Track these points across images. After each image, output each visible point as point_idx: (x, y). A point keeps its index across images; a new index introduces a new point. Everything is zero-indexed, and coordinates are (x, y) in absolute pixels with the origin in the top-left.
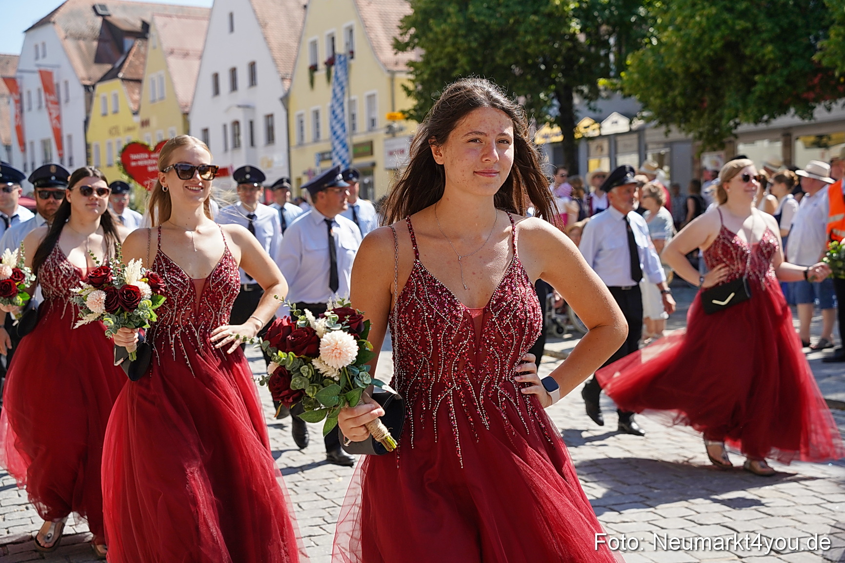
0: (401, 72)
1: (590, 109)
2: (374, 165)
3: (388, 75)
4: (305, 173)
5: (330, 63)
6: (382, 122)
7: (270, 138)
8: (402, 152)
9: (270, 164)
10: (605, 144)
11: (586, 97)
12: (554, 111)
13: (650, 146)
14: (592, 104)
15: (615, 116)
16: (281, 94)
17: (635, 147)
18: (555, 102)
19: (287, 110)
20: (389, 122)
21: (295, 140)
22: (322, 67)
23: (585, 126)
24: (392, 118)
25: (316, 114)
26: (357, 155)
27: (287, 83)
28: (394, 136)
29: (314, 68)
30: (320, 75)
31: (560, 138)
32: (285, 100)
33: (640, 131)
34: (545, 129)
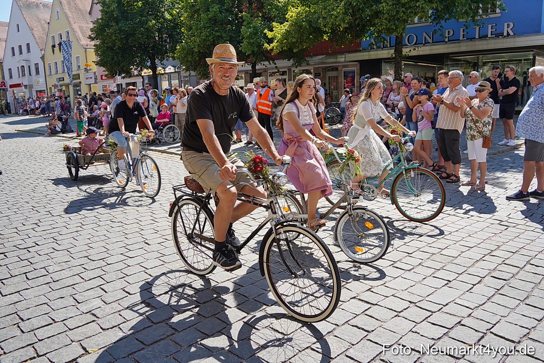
0: (89, 48)
1: (161, 64)
2: (80, 83)
3: (84, 49)
4: (52, 86)
5: (60, 44)
6: (83, 67)
7: (38, 72)
8: (91, 78)
9: (38, 82)
10: (167, 76)
11: (159, 60)
12: (149, 64)
13: (182, 77)
14: (162, 62)
15: (170, 67)
16: (41, 56)
17: (177, 78)
18: (149, 60)
19: (44, 62)
20: (86, 67)
21: (48, 73)
22: (57, 45)
23: (160, 70)
24: (87, 65)
25: (56, 63)
26: (74, 79)
27: (43, 52)
28: (88, 72)
29: (54, 46)
30: (57, 49)
31: (151, 74)
32: (43, 58)
33: (179, 73)
34: (145, 70)
